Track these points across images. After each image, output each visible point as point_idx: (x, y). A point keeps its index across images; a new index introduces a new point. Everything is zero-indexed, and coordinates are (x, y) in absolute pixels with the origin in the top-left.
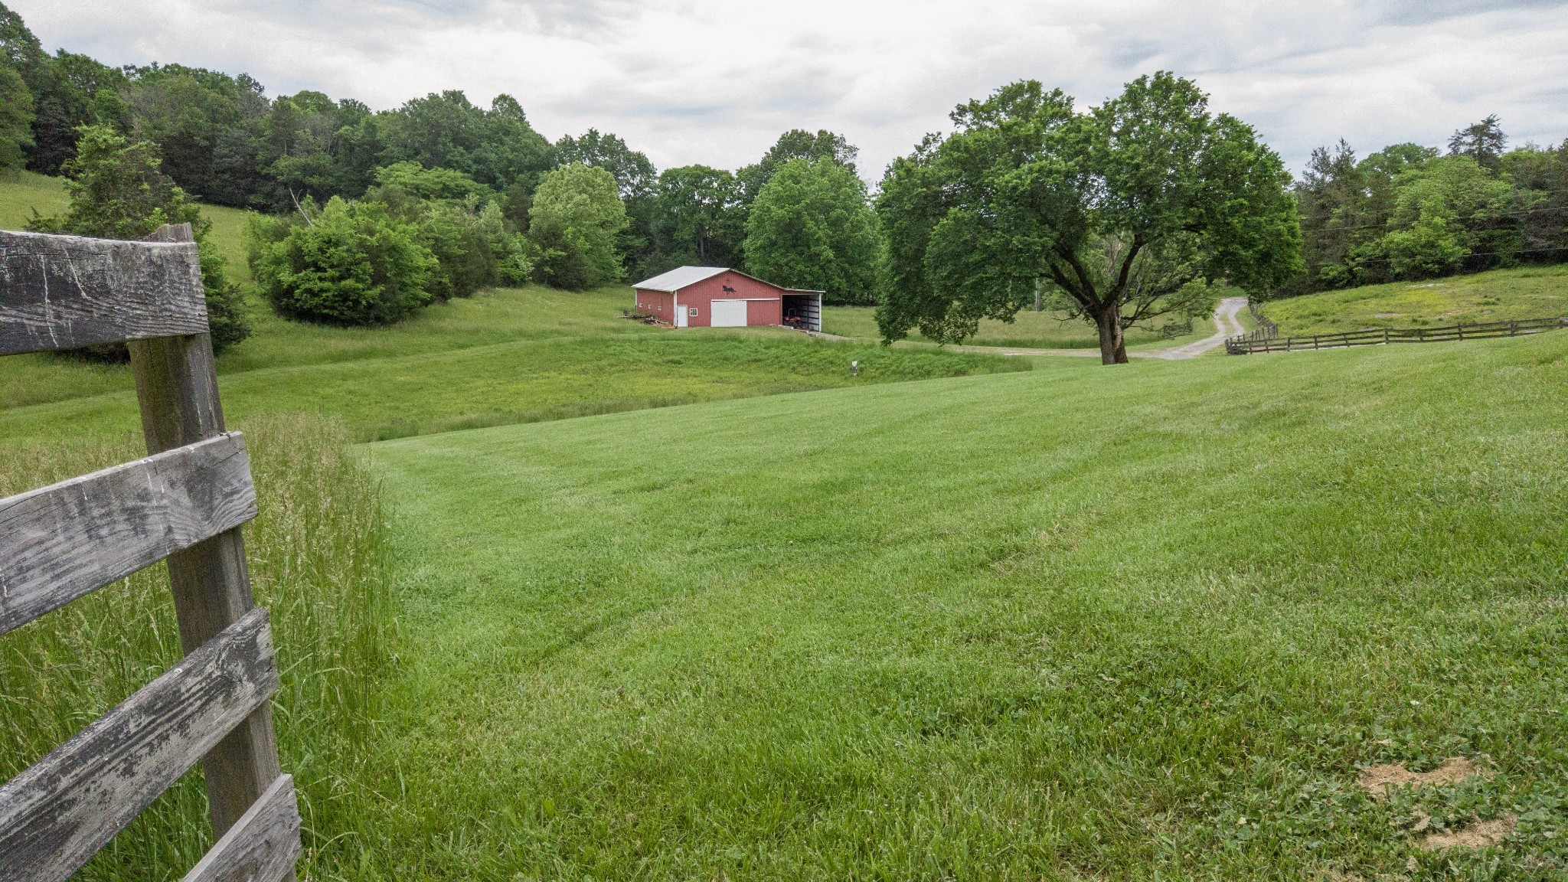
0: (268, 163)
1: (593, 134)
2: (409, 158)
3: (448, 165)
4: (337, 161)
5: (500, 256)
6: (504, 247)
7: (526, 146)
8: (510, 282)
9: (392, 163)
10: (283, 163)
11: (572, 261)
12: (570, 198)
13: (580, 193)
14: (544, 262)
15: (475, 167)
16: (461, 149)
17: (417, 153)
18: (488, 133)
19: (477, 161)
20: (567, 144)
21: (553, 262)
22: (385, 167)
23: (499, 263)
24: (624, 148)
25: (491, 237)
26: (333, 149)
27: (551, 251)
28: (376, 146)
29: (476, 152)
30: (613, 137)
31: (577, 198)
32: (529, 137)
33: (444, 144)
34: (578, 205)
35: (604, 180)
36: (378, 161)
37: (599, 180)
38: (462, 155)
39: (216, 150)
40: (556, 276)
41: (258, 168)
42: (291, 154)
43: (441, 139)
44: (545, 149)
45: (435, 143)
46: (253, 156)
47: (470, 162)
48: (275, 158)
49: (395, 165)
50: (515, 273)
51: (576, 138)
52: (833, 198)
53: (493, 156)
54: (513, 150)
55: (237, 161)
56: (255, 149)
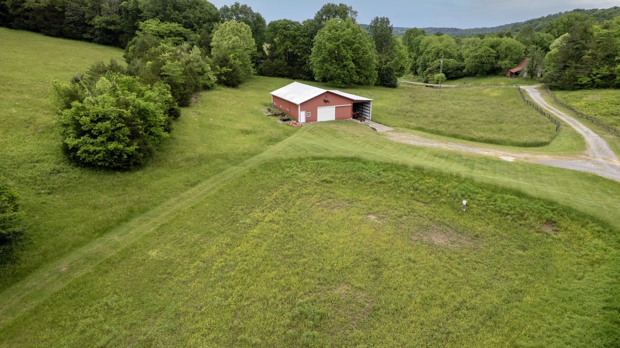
0: (90, 19)
1: (237, 5)
2: (154, 17)
3: (172, 20)
4: (122, 18)
5: (200, 74)
6: (203, 69)
7: (207, 11)
8: (206, 88)
9: (146, 20)
10: (97, 19)
11: (235, 73)
12: (230, 38)
13: (235, 36)
14: (221, 74)
15: (184, 21)
16: (177, 12)
17: (158, 14)
18: (189, 4)
19: (184, 18)
20: (225, 9)
21: (226, 74)
22: (143, 22)
23: (201, 78)
24: (251, 11)
25: (196, 64)
26: (119, 12)
27: (225, 69)
28: (139, 11)
29: (184, 14)
30: (246, 6)
31: (234, 38)
32: (208, 6)
33: (169, 10)
34: (234, 42)
35: (246, 29)
36: (140, 18)
37: (243, 29)
38: (178, 15)
39: (66, 13)
40: (228, 81)
41: (86, 21)
42: (101, 15)
43: (168, 8)
44: (216, 12)
45: (165, 10)
46: (83, 16)
47: (182, 18)
48: (94, 17)
49: (147, 21)
50: (208, 83)
51: (229, 7)
52: (354, 38)
53: (192, 16)
54: (201, 12)
55: (77, 18)
56: (84, 12)
